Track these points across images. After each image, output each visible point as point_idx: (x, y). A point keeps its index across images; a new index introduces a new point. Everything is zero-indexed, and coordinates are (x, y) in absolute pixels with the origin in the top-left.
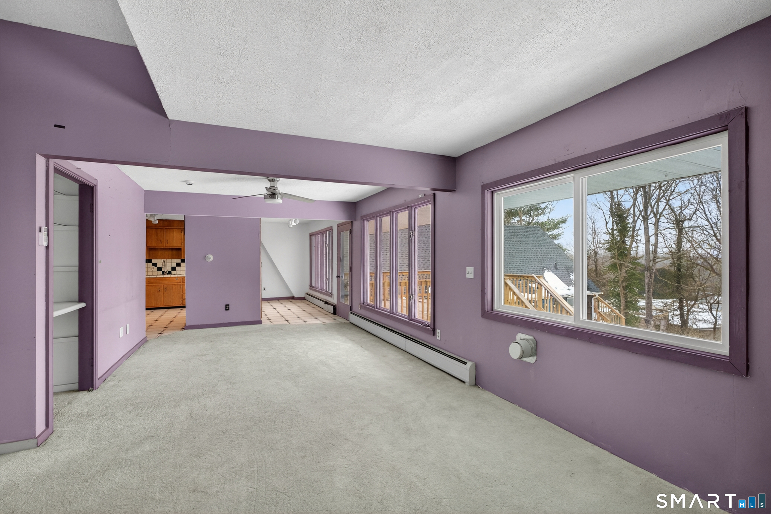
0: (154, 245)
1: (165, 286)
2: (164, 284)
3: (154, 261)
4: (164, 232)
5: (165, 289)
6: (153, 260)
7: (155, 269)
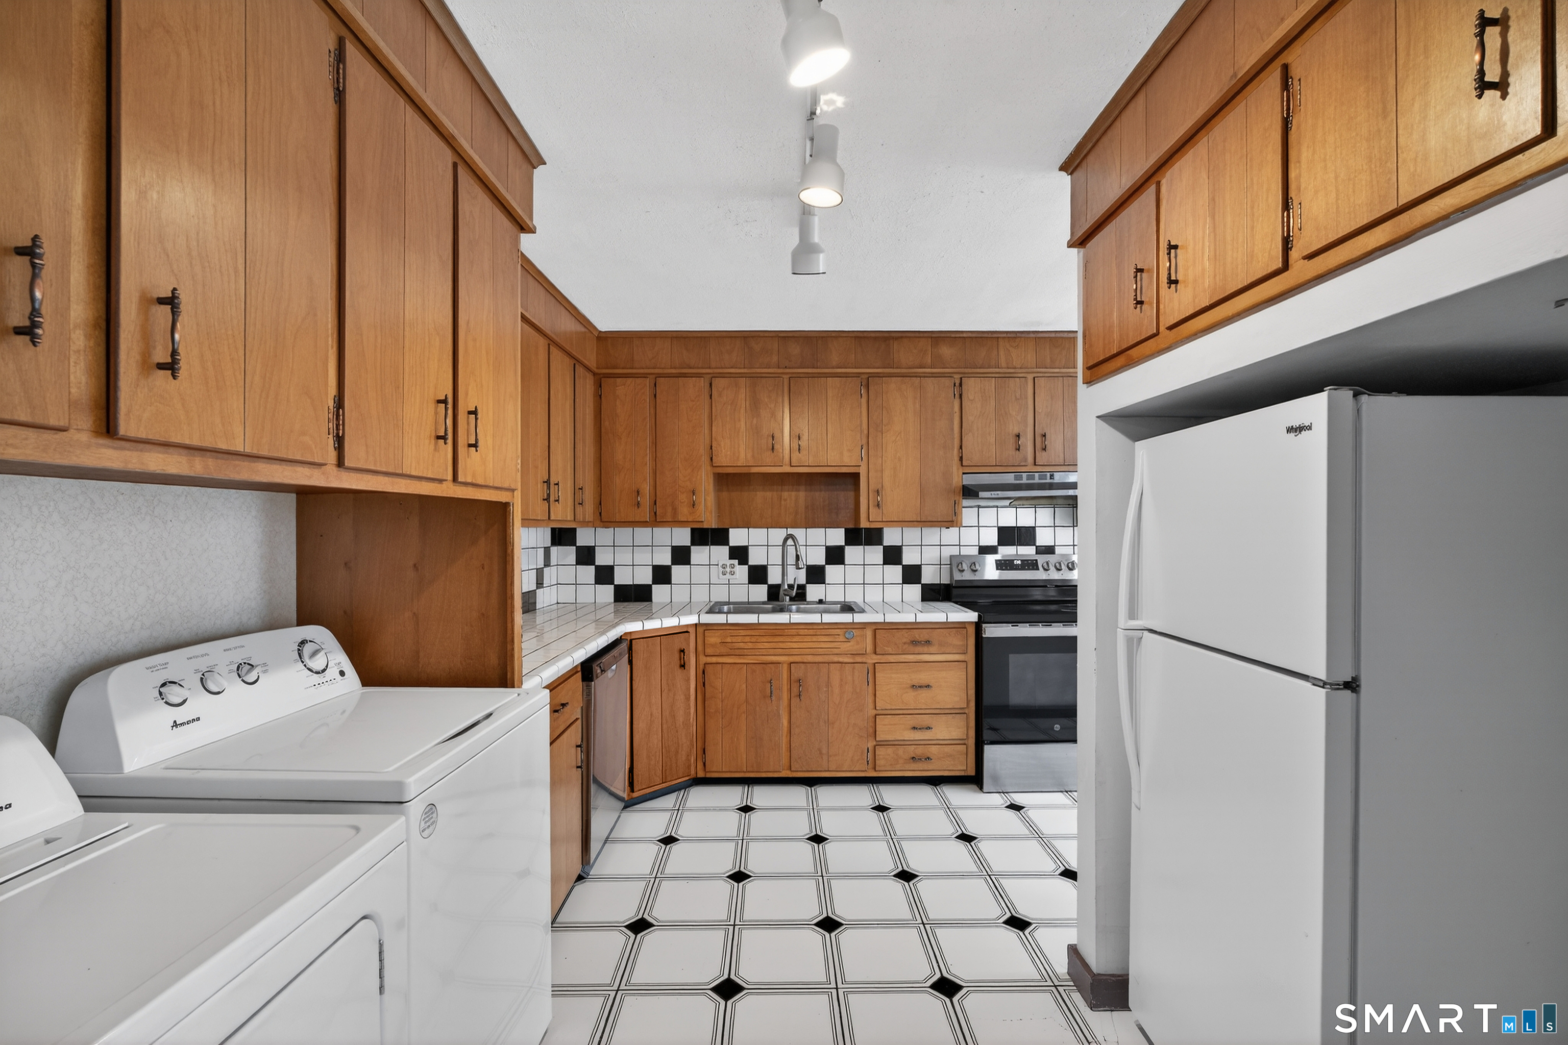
0: (742, 455)
1: (798, 672)
2: (792, 659)
3: (737, 537)
4: (783, 396)
5: (798, 687)
6: (730, 529)
7: (742, 572)
